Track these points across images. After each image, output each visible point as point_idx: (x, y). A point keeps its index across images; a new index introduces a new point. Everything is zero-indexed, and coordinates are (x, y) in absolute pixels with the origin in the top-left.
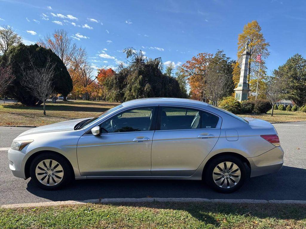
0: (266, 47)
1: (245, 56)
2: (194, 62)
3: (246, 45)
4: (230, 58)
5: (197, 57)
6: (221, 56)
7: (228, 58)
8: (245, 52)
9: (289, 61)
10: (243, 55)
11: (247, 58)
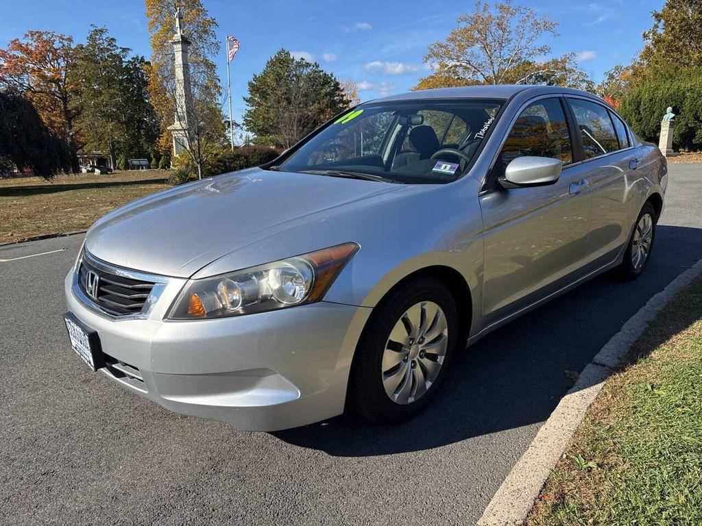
0: (212, 30)
1: (178, 47)
2: (19, 54)
3: (177, 20)
4: (128, 49)
5: (24, 42)
6: (106, 43)
7: (124, 50)
8: (178, 37)
9: (272, 64)
10: (175, 43)
11: (184, 52)
